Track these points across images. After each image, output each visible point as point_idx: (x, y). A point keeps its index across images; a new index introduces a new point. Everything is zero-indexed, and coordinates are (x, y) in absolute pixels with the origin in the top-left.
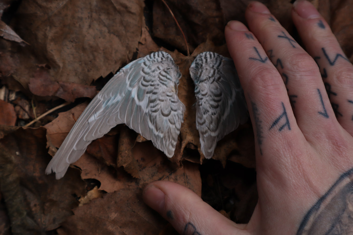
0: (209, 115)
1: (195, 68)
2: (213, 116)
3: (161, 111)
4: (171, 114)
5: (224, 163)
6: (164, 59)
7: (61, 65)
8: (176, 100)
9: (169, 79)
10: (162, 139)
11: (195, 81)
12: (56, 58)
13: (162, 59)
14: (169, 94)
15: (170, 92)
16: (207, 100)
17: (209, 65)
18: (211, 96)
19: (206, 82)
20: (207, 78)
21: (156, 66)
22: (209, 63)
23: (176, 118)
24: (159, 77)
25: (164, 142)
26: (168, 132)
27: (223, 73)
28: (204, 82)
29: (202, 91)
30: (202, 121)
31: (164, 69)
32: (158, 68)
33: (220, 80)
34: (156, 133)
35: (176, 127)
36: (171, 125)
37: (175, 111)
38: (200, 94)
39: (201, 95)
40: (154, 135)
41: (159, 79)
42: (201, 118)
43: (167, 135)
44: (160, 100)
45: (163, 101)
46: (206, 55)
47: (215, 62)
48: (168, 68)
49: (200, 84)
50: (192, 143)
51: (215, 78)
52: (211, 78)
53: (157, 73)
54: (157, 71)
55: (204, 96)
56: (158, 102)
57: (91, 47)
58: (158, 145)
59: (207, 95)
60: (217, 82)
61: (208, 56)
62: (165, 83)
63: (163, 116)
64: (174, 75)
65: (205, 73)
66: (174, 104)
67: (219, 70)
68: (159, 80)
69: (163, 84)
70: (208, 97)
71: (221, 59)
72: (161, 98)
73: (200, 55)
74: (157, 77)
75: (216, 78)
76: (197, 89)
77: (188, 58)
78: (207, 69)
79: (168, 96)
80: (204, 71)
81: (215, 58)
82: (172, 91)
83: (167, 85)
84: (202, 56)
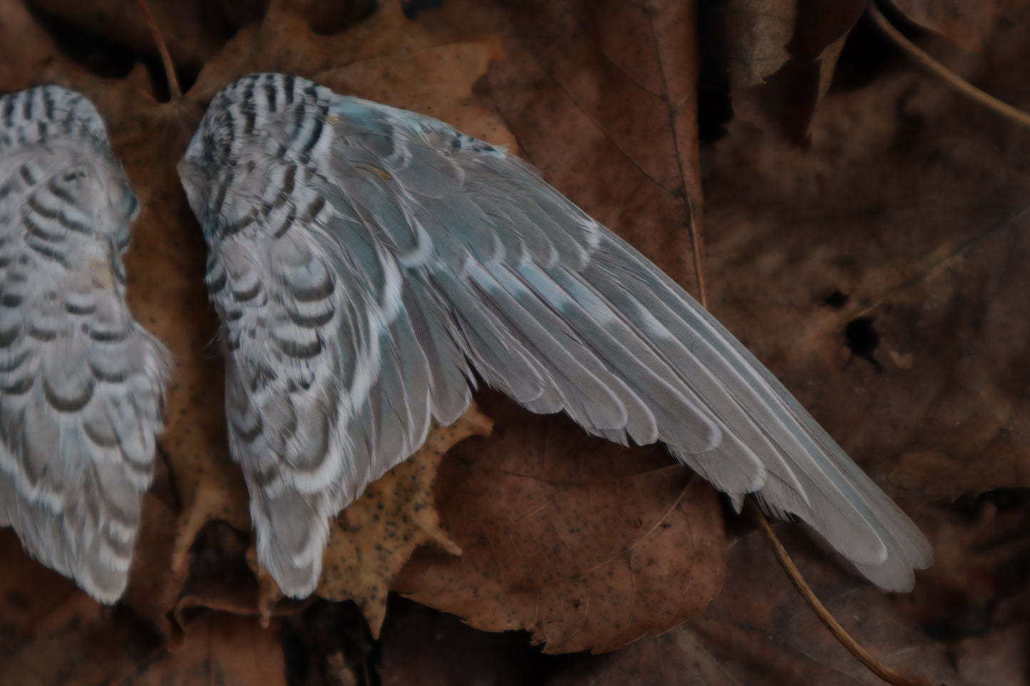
0: (276, 393)
1: (200, 163)
2: (296, 398)
3: (46, 386)
4: (94, 400)
5: (377, 614)
6: (52, 129)
8: (117, 328)
9: (75, 226)
10: (60, 518)
11: (206, 227)
13: (42, 128)
14: (78, 300)
15: (84, 291)
16: (261, 322)
17: (264, 146)
18: (278, 299)
19: (249, 230)
20: (255, 212)
21: (17, 163)
22: (263, 133)
23: (121, 415)
24: (27, 222)
25: (71, 535)
26: (87, 487)
27: (332, 180)
28: (240, 234)
29: (237, 277)
30: (248, 424)
31: (49, 177)
32: (26, 173)
33: (322, 217)
34: (32, 493)
35: (125, 456)
36: (98, 453)
37: (118, 378)
38: (227, 295)
39: (231, 296)
40: (24, 501)
41: (25, 231)
42: (244, 408)
43: (81, 500)
44: (35, 333)
45: (48, 336)
46: (249, 94)
47: (290, 129)
48: (71, 171)
49: (227, 244)
50: (225, 523)
51: (294, 210)
52: (274, 210)
53: (17, 200)
54: (18, 189)
55: (244, 303)
56: (28, 342)
58: (46, 549)
59: (260, 298)
60: (305, 226)
61: (260, 99)
62: (55, 247)
63: (55, 413)
64: (110, 204)
65: (244, 189)
66: (110, 347)
67: (311, 165)
68: (26, 237)
69: (47, 253)
70: (265, 303)
71: (325, 111)
72: (43, 323)
73: (223, 96)
74: (17, 219)
75: (302, 208)
76: (212, 266)
77: (170, 110)
78: (251, 166)
79: (73, 310)
80: (240, 177)
81: (292, 108)
82: (98, 285)
83: (71, 258)
84: (231, 97)
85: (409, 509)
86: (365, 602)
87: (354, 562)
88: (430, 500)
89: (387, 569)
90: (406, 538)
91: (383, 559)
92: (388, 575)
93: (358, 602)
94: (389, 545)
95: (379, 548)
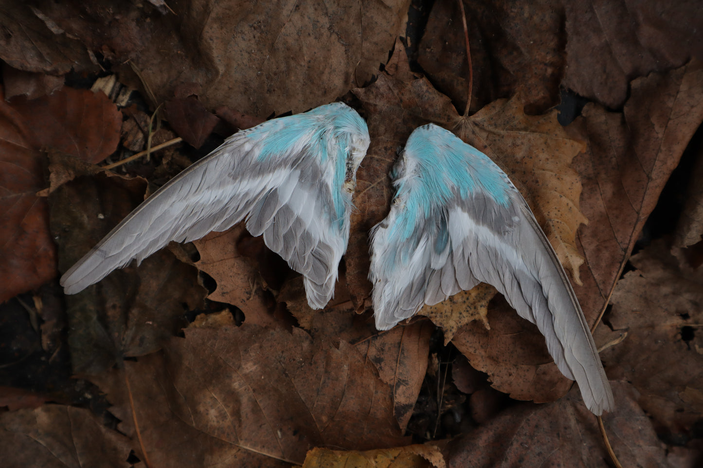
7: (221, 69)
12: (216, 53)
57: (288, 49)
77: (462, 119)
85: (478, 305)
86: (446, 331)
87: (449, 314)
88: (487, 305)
89: (460, 323)
90: (472, 315)
91: (460, 318)
92: (459, 325)
93: (444, 330)
94: (465, 314)
95: (461, 314)
